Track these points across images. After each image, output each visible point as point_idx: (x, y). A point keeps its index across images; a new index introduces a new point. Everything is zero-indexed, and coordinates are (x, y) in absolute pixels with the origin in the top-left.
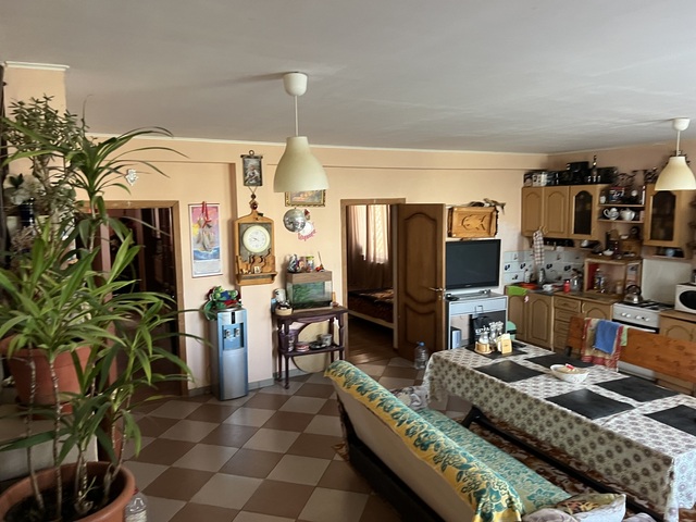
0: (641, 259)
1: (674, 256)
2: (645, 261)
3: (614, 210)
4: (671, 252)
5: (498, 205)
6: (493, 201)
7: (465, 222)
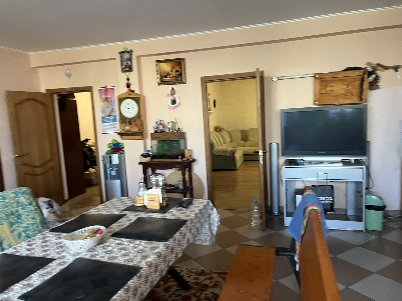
5: (386, 68)
6: (379, 65)
7: (329, 89)
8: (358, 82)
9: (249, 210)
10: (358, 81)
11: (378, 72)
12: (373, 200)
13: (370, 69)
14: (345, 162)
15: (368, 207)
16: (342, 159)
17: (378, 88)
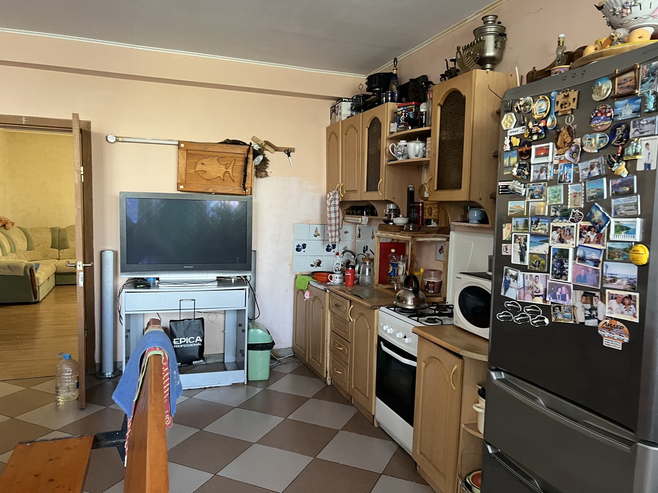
0: (446, 231)
1: (480, 222)
2: (453, 235)
3: (403, 143)
4: (476, 216)
5: (276, 149)
6: (267, 143)
7: (199, 167)
8: (241, 164)
9: (54, 376)
10: (240, 161)
11: (265, 152)
12: (258, 336)
13: (256, 147)
14: (221, 281)
15: (252, 347)
16: (217, 277)
17: (267, 175)
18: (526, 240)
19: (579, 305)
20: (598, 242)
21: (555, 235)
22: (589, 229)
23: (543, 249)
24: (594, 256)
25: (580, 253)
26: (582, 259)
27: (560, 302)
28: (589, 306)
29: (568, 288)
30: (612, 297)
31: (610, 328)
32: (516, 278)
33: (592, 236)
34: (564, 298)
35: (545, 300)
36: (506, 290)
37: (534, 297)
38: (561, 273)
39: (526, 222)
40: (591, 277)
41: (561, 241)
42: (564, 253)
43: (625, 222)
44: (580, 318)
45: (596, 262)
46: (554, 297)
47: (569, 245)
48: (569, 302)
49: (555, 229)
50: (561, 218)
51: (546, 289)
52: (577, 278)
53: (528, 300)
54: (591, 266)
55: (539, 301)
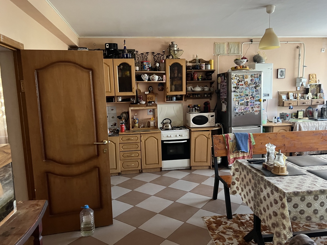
0: (156, 105)
1: (176, 100)
3: (146, 75)
4: (175, 98)
18: (239, 101)
19: (251, 110)
20: (253, 99)
21: (246, 99)
22: (252, 97)
23: (243, 102)
24: (253, 101)
25: (251, 101)
26: (251, 102)
27: (247, 110)
28: (252, 109)
29: (249, 107)
30: (256, 107)
31: (256, 112)
32: (237, 108)
33: (252, 98)
34: (248, 109)
35: (244, 110)
36: (235, 110)
37: (241, 110)
38: (248, 105)
39: (239, 97)
40: (253, 105)
41: (247, 100)
42: (248, 102)
43: (257, 96)
44: (251, 111)
45: (254, 102)
46: (246, 109)
47: (248, 100)
48: (249, 110)
49: (245, 98)
50: (247, 96)
51: (244, 109)
52: (250, 106)
53: (240, 111)
54: (253, 103)
55: (243, 111)
